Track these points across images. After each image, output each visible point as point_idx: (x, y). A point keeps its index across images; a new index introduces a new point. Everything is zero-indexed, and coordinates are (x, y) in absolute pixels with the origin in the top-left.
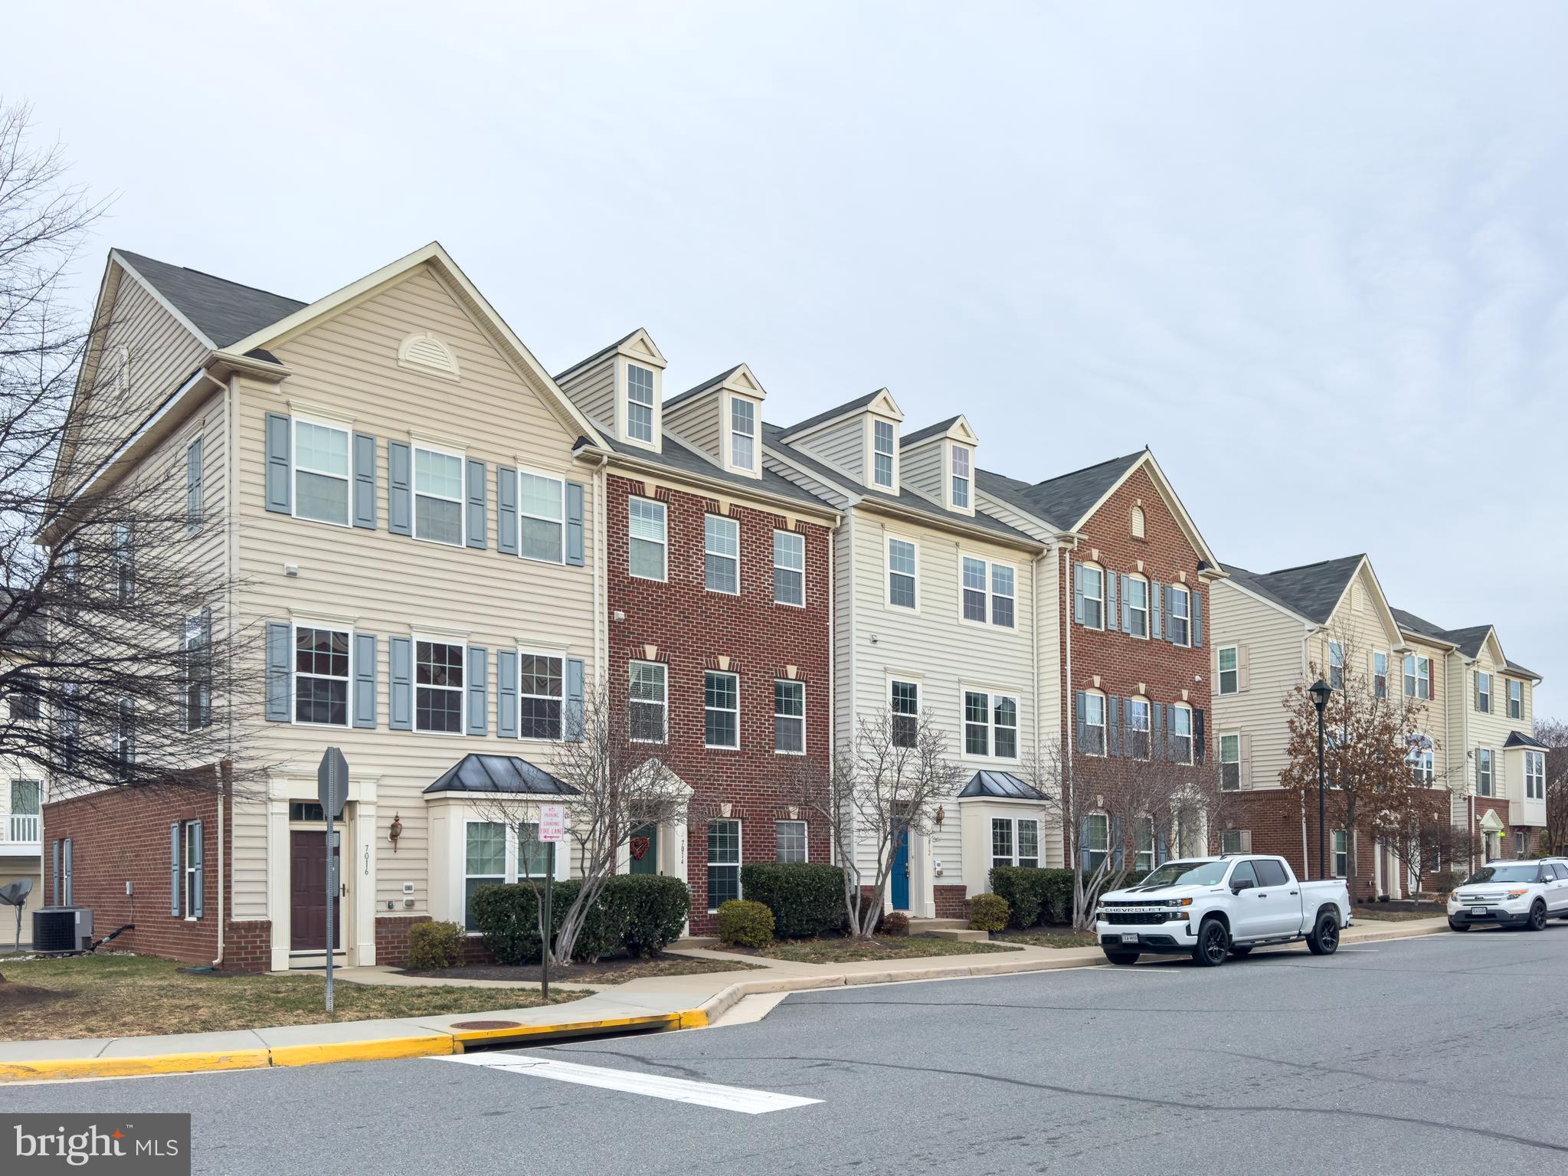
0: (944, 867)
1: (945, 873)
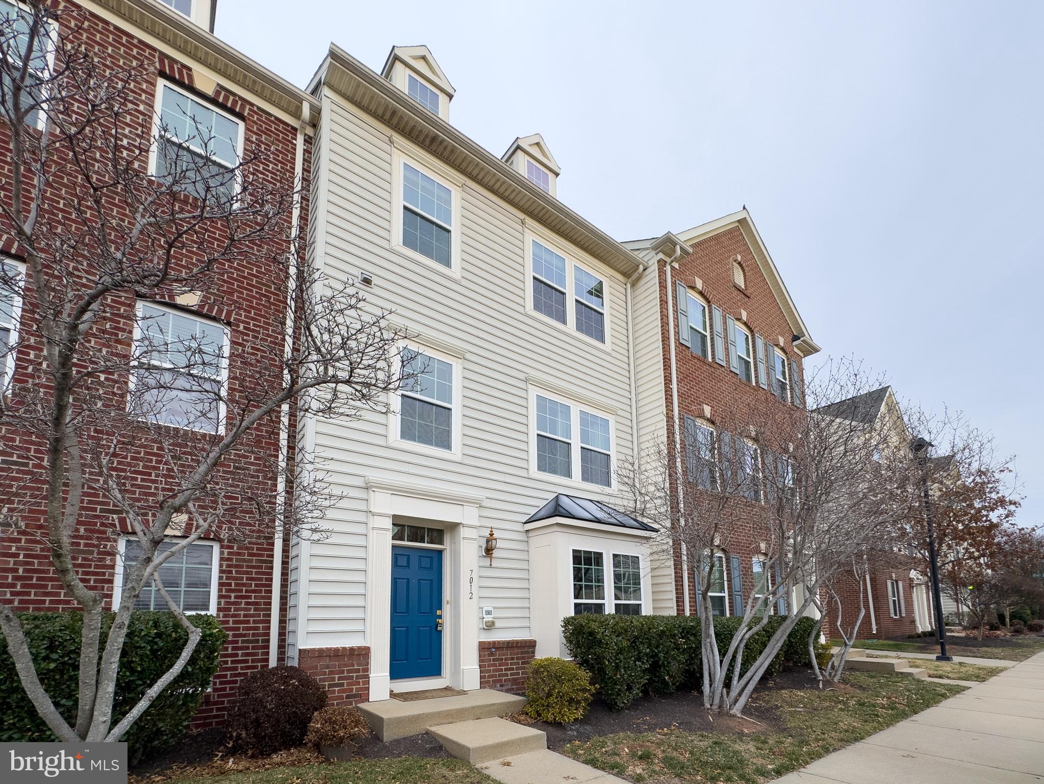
0: (496, 616)
1: (498, 624)
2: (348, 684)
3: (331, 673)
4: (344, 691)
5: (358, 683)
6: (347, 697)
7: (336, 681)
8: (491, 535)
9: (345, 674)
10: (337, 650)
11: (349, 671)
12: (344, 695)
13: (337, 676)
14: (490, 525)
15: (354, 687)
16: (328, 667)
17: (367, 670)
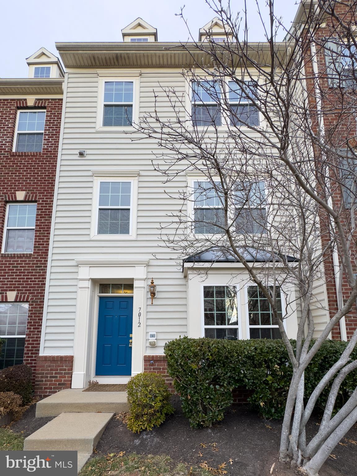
0: (157, 338)
2: (60, 377)
3: (51, 370)
4: (57, 381)
5: (65, 377)
6: (59, 384)
7: (54, 375)
8: (152, 283)
9: (59, 371)
10: (53, 357)
11: (61, 370)
12: (57, 383)
13: (54, 372)
14: (151, 277)
15: (63, 379)
16: (50, 367)
17: (72, 369)
